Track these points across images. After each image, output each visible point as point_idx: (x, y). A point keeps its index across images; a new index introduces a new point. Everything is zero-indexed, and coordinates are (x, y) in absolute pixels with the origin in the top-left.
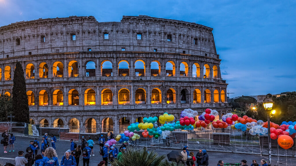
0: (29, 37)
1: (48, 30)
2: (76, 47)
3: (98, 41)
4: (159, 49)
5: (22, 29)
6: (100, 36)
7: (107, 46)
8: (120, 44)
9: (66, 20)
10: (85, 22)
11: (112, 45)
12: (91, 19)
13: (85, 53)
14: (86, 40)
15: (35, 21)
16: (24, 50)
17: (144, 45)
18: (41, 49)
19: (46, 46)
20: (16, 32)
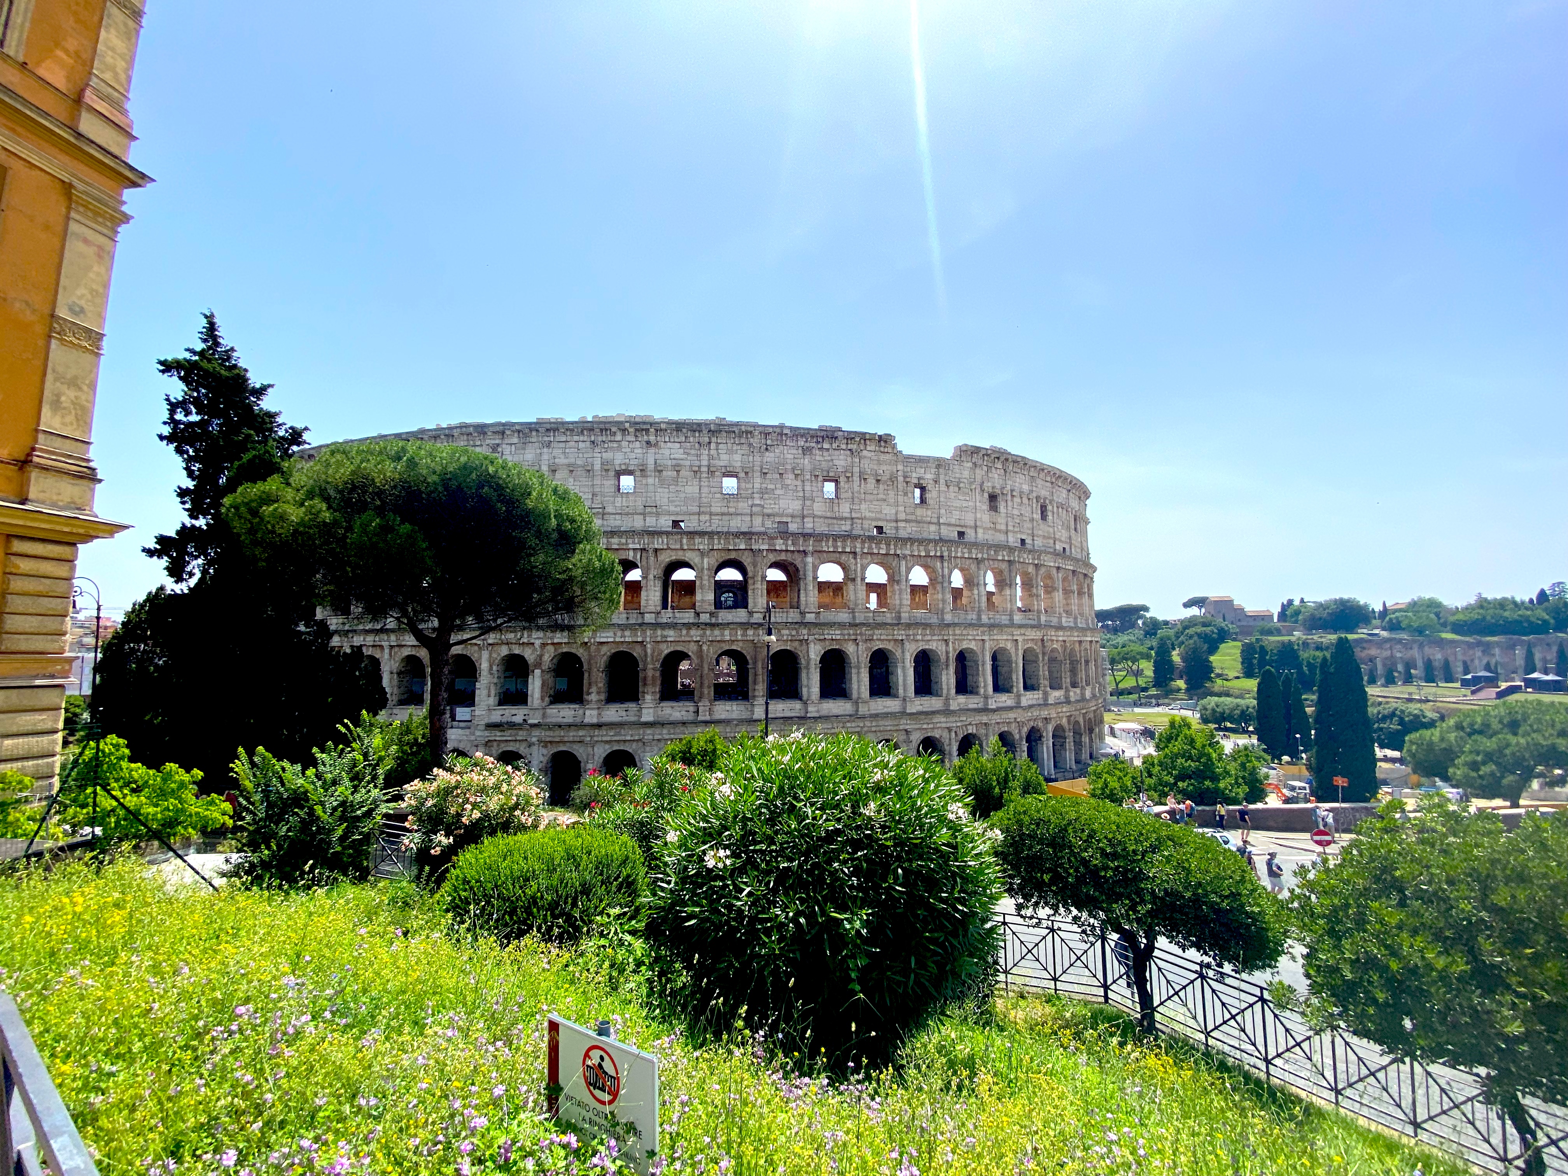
0: (678, 471)
1: (751, 458)
2: (842, 519)
3: (901, 509)
4: (1028, 541)
5: (648, 443)
6: (906, 494)
7: (925, 525)
8: (953, 521)
9: (812, 437)
10: (868, 448)
11: (935, 520)
12: (886, 442)
13: (871, 538)
14: (871, 501)
15: (707, 424)
16: (654, 510)
17: (1003, 527)
18: (723, 514)
19: (743, 506)
20: (619, 448)
